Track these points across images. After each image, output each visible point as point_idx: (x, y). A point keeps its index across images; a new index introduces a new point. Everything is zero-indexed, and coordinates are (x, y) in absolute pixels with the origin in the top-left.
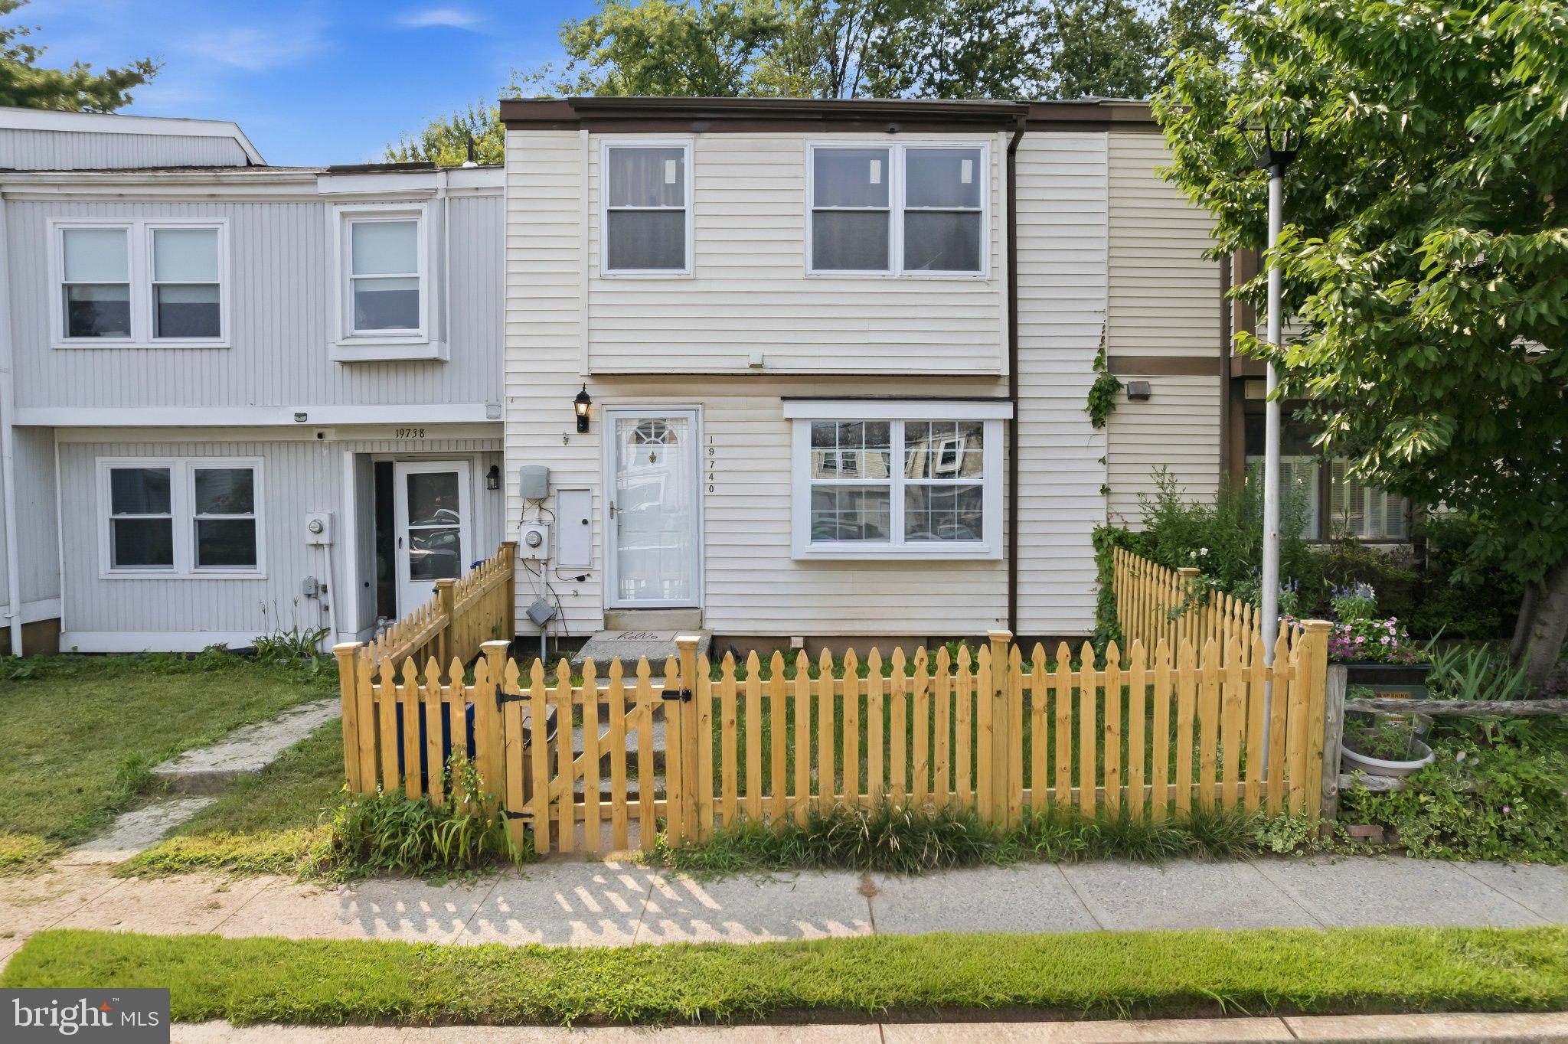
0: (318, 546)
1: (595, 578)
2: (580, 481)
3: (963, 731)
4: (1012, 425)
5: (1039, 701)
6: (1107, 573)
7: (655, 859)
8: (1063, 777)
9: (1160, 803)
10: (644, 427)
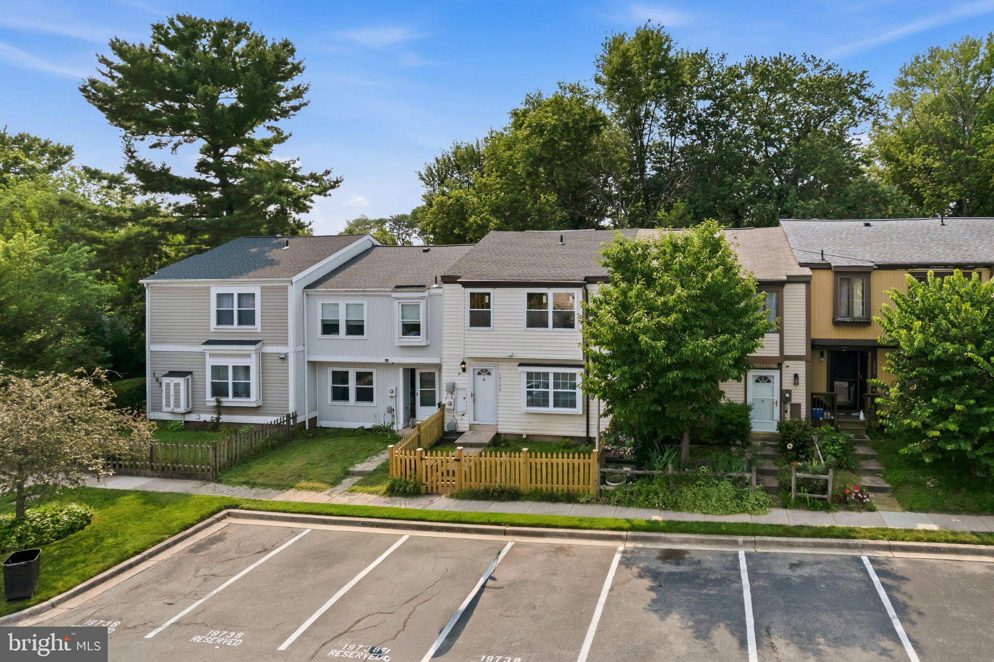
0: (392, 397)
1: (467, 415)
2: (463, 386)
5: (534, 465)
7: (452, 496)
9: (560, 489)
10: (482, 370)
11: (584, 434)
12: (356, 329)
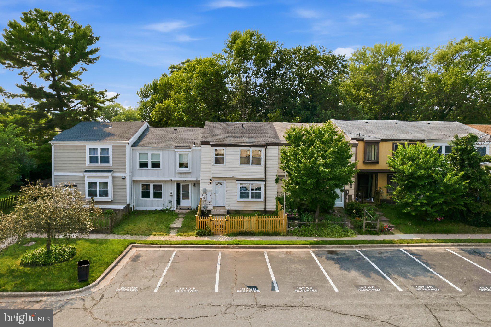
0: (171, 196)
1: (212, 202)
2: (210, 190)
3: (253, 224)
4: (265, 185)
5: (260, 221)
6: (277, 203)
7: (225, 235)
8: (262, 228)
9: (271, 230)
10: (218, 183)
11: (263, 210)
12: (156, 165)
